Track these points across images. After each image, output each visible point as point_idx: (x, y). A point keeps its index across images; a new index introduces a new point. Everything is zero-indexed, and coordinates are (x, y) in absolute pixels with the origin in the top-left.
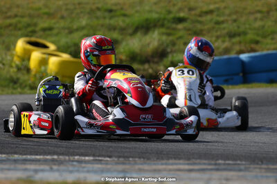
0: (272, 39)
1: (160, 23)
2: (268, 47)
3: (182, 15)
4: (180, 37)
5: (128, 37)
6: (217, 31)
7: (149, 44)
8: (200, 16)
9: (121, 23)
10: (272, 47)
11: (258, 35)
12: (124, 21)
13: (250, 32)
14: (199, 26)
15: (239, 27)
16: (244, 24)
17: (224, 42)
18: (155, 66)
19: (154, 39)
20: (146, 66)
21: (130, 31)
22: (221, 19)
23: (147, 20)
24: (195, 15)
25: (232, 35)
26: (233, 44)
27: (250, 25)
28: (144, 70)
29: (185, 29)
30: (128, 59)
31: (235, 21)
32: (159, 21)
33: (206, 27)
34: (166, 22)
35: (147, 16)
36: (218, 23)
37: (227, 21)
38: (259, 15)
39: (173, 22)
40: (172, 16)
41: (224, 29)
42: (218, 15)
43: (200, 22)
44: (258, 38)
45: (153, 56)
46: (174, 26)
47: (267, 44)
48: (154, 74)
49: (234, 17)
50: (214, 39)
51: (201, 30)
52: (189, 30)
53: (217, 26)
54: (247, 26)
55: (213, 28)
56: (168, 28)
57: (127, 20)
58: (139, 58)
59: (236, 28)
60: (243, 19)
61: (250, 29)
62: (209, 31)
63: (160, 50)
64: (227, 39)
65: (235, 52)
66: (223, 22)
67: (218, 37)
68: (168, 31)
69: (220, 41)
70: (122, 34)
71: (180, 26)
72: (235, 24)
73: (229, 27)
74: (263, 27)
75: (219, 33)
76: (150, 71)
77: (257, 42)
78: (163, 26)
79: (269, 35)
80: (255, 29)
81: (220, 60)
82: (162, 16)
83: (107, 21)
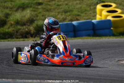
0: (86, 14)
1: (30, 5)
2: (84, 18)
3: (40, 1)
4: (40, 13)
5: (14, 12)
6: (58, 10)
7: (25, 16)
8: (49, 2)
9: (10, 5)
10: (86, 18)
11: (79, 12)
12: (11, 4)
13: (74, 10)
14: (49, 7)
15: (69, 8)
16: (72, 6)
17: (62, 15)
18: (29, 27)
19: (28, 13)
20: (24, 27)
21: (15, 9)
22: (60, 3)
23: (23, 3)
24: (47, 1)
25: (66, 12)
26: (67, 16)
27: (74, 6)
28: (23, 29)
29: (42, 8)
30: (15, 23)
31: (67, 4)
32: (29, 4)
33: (53, 7)
34: (32, 5)
35: (23, 1)
36: (58, 5)
37: (63, 4)
38: (78, 2)
39: (36, 5)
40: (35, 2)
41: (61, 8)
42: (58, 2)
43: (50, 5)
44: (79, 13)
45: (27, 22)
46: (37, 7)
47: (84, 16)
48: (28, 31)
49: (66, 2)
50: (57, 14)
51: (50, 9)
52: (44, 9)
53: (58, 7)
54: (73, 7)
55: (56, 8)
56: (34, 8)
57: (13, 3)
58: (20, 23)
59: (68, 8)
60: (70, 4)
61: (75, 9)
62: (54, 9)
63: (31, 19)
64: (64, 13)
65: (68, 20)
66: (60, 5)
67: (59, 13)
68: (34, 9)
69: (60, 14)
70: (11, 11)
71: (40, 7)
72: (67, 6)
73: (64, 7)
74: (81, 8)
75: (59, 11)
76: (27, 30)
77: (78, 15)
78: (31, 7)
79: (84, 12)
80: (77, 9)
81: (63, 24)
82: (31, 2)
83: (3, 4)
